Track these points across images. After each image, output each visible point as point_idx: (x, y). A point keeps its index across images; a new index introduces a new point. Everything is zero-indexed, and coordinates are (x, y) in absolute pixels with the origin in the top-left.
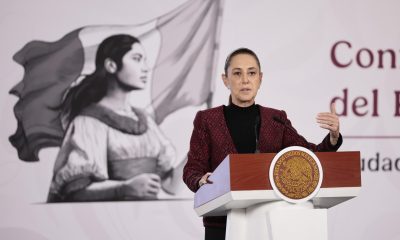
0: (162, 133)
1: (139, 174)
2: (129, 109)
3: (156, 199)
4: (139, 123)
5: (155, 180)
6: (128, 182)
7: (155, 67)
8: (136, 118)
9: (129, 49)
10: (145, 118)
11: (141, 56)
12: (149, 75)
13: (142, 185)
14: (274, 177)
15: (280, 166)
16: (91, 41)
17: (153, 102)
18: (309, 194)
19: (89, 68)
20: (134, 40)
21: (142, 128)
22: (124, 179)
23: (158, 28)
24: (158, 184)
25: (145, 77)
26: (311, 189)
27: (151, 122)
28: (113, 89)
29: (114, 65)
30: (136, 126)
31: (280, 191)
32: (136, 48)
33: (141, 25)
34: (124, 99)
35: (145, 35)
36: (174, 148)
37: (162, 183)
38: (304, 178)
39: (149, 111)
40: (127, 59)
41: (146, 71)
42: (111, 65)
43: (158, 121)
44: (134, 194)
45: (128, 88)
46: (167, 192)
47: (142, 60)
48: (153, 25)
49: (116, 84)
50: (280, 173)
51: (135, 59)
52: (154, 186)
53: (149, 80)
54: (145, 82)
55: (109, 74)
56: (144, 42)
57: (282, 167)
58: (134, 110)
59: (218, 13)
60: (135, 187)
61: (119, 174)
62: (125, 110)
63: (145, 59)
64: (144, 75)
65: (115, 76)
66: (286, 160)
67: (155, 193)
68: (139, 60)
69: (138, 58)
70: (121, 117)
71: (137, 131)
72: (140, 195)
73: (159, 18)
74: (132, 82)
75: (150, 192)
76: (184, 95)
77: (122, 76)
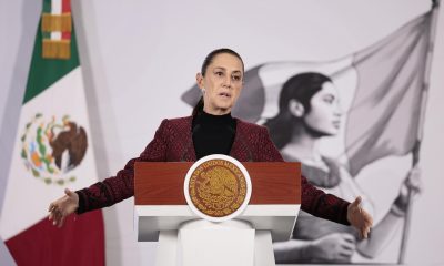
0: (358, 186)
1: (328, 233)
2: (318, 159)
3: (349, 263)
4: (330, 175)
5: (349, 241)
6: (315, 243)
7: (351, 110)
8: (326, 169)
9: (319, 88)
10: (338, 169)
11: (333, 97)
12: (343, 120)
13: (333, 246)
14: (190, 190)
15: (198, 178)
16: (273, 80)
17: (347, 151)
18: (232, 212)
19: (271, 110)
20: (324, 79)
21: (334, 180)
22: (311, 239)
23: (354, 65)
24: (352, 246)
25: (338, 122)
26: (235, 205)
27: (344, 174)
28: (298, 134)
29: (301, 107)
30: (326, 178)
31: (197, 206)
32: (327, 88)
33: (334, 61)
34: (312, 147)
35: (338, 74)
36: (373, 205)
37: (356, 244)
38: (227, 192)
39: (342, 161)
40: (316, 101)
41: (339, 115)
42: (297, 108)
43: (353, 172)
44: (323, 256)
45: (317, 134)
46: (363, 254)
47: (334, 102)
48: (348, 62)
49: (302, 129)
50: (197, 186)
51: (325, 100)
52: (347, 248)
53: (342, 125)
54: (337, 127)
55: (294, 118)
56: (336, 81)
57: (199, 178)
58: (324, 159)
59: (428, 48)
60: (324, 249)
61: (305, 233)
62: (313, 160)
63: (338, 101)
64: (335, 119)
65: (301, 121)
66: (206, 170)
67: (348, 256)
68: (331, 102)
69: (330, 99)
70: (308, 168)
71: (327, 183)
72: (330, 257)
73: (355, 54)
74: (321, 127)
75: (342, 255)
76: (385, 143)
77: (310, 120)
